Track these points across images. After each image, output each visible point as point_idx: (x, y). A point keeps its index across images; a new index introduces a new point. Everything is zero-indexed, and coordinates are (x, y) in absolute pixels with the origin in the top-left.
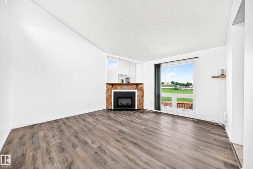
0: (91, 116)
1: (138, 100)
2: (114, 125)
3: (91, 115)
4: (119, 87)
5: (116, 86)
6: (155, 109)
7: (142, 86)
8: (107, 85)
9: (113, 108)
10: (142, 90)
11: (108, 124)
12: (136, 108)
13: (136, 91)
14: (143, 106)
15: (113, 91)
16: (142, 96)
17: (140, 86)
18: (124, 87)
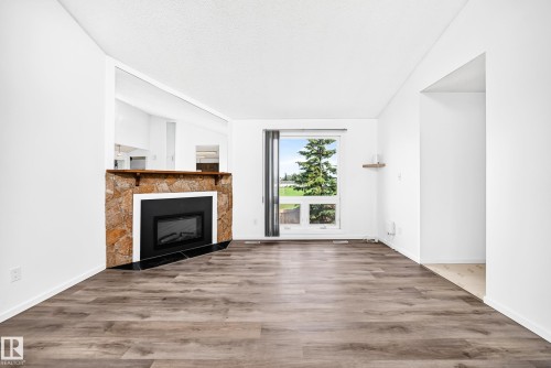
0: (58, 327)
1: (219, 219)
2: (217, 318)
3: (49, 319)
4: (164, 184)
5: (151, 180)
6: (267, 234)
7: (228, 181)
8: (114, 178)
9: (136, 257)
10: (227, 192)
11: (196, 327)
12: (215, 241)
13: (214, 194)
14: (230, 233)
15: (138, 198)
16: (230, 207)
17: (223, 181)
18: (179, 183)
